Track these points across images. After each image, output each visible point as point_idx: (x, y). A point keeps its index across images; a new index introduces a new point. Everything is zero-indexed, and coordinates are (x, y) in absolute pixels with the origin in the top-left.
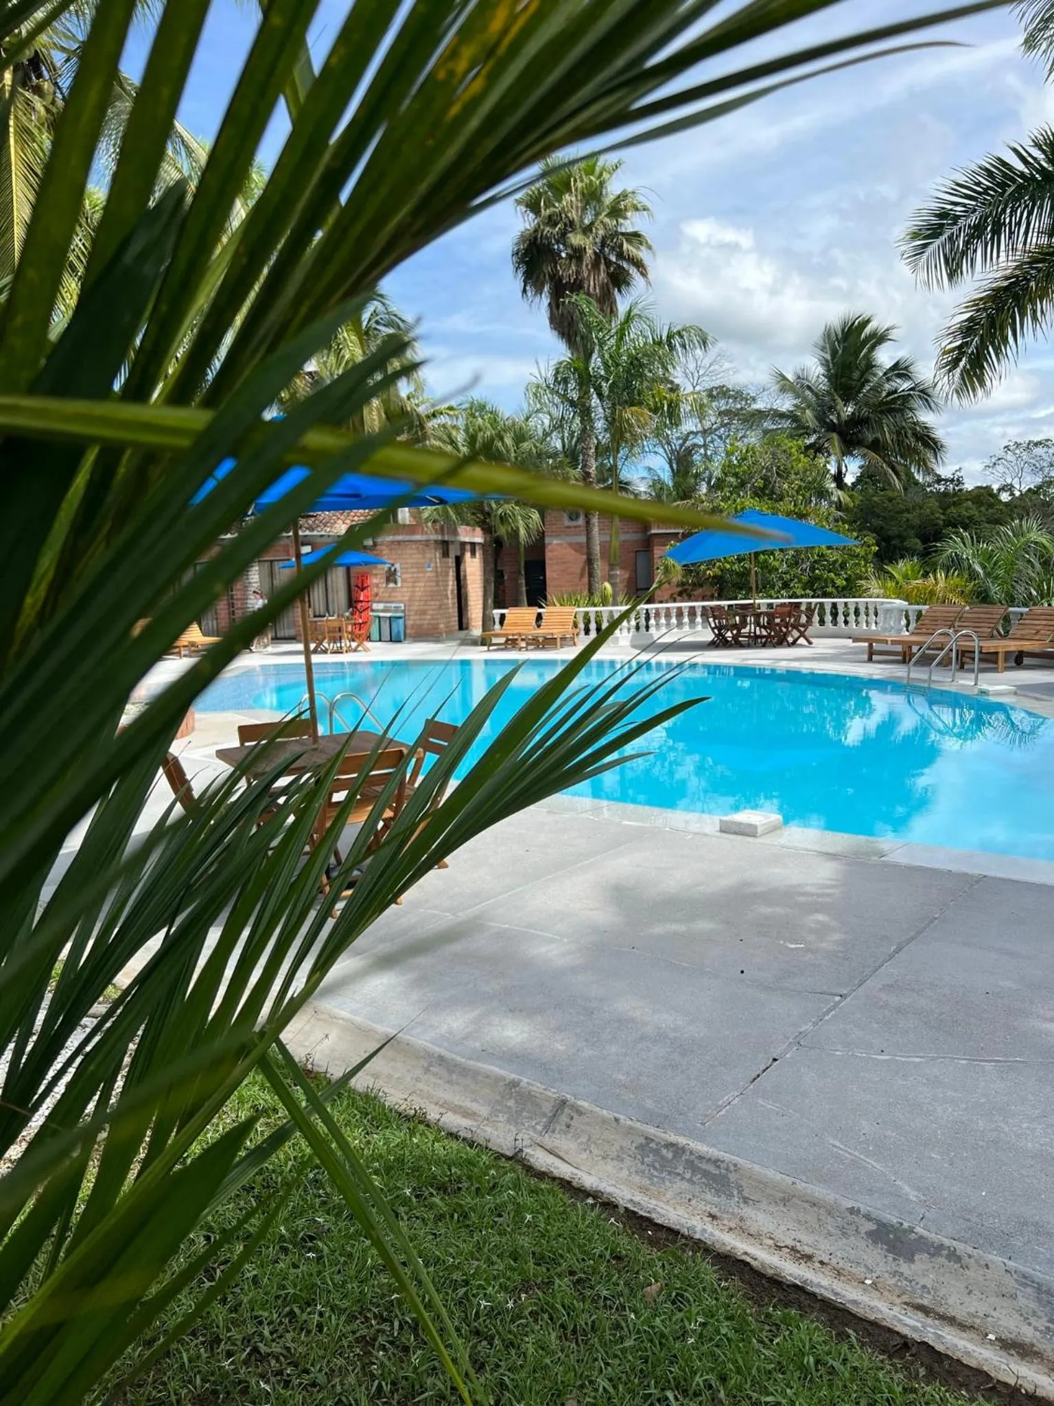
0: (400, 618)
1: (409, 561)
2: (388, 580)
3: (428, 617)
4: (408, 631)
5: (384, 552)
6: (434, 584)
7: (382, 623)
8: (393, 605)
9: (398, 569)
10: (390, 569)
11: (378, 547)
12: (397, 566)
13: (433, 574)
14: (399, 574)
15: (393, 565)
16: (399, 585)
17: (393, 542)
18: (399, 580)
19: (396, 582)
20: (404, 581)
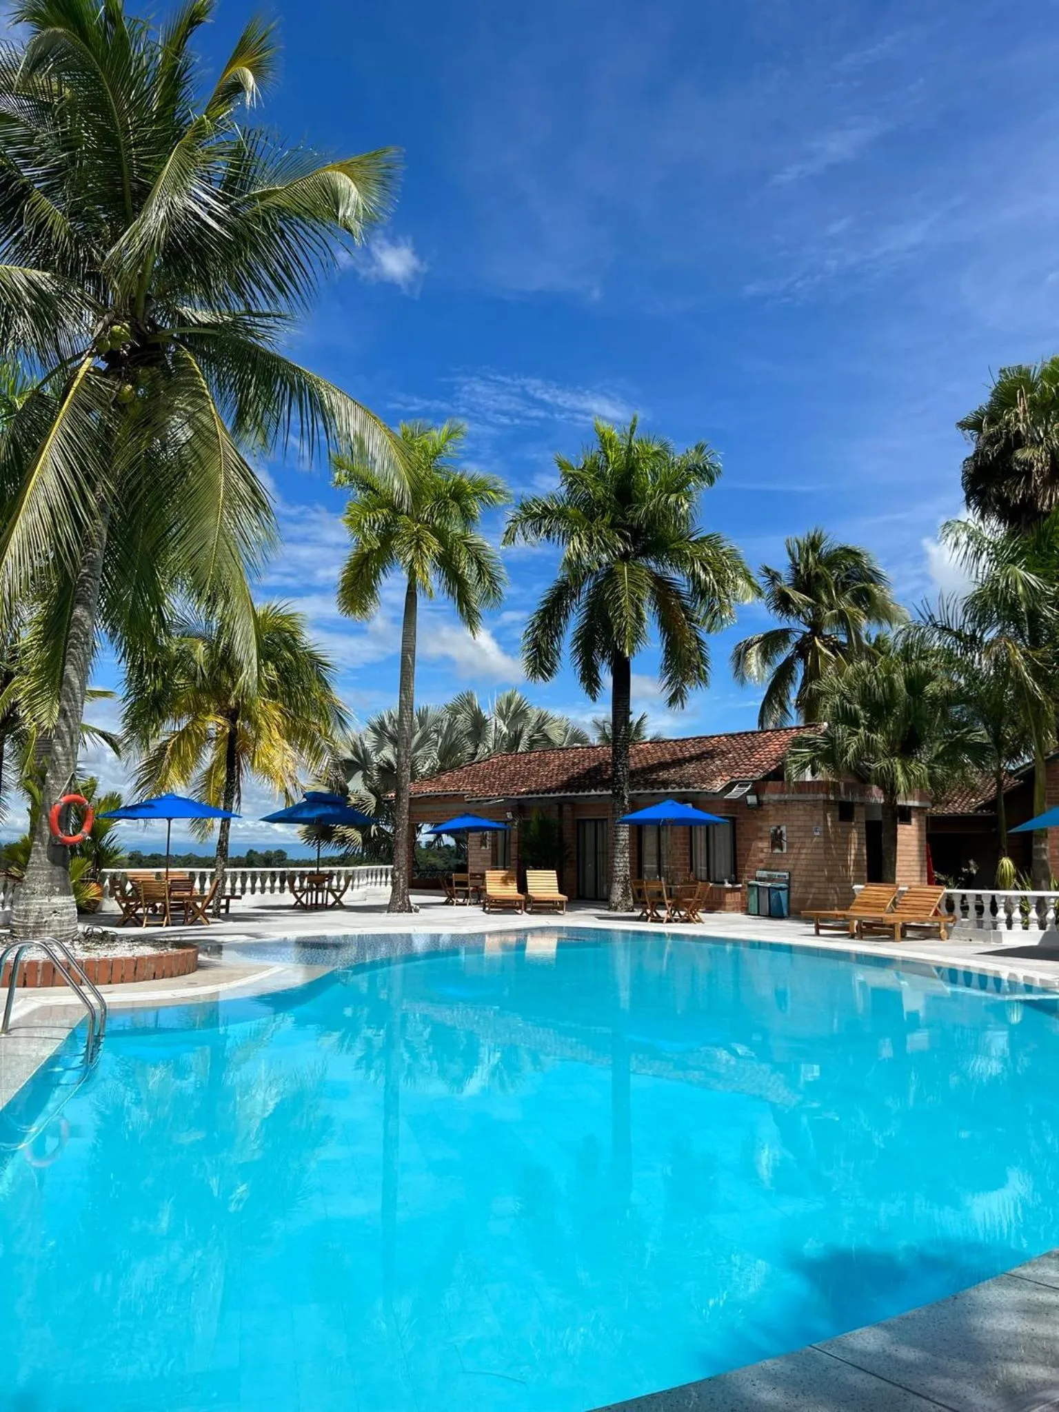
0: (781, 889)
1: (796, 823)
2: (773, 846)
3: (813, 890)
4: (792, 906)
5: (770, 813)
6: (822, 851)
7: (761, 894)
8: (777, 874)
9: (784, 832)
10: (776, 831)
11: (764, 807)
12: (783, 829)
13: (822, 840)
14: (785, 838)
15: (779, 827)
16: (785, 851)
17: (779, 801)
18: (785, 845)
19: (781, 848)
20: (790, 846)
